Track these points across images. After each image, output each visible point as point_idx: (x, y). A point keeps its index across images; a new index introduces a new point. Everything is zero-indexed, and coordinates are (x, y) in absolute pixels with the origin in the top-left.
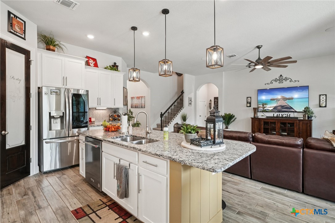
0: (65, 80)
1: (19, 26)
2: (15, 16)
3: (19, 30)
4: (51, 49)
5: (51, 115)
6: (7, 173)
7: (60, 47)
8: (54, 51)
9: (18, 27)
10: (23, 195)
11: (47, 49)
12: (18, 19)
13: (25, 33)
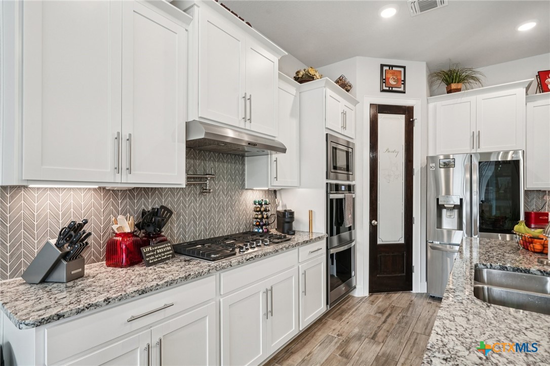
0: (476, 138)
1: (394, 77)
2: (389, 66)
3: (395, 83)
4: (453, 89)
5: (440, 203)
6: (378, 275)
7: (473, 78)
8: (458, 90)
9: (394, 79)
10: (380, 311)
11: (448, 92)
12: (394, 69)
13: (404, 84)
